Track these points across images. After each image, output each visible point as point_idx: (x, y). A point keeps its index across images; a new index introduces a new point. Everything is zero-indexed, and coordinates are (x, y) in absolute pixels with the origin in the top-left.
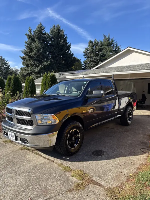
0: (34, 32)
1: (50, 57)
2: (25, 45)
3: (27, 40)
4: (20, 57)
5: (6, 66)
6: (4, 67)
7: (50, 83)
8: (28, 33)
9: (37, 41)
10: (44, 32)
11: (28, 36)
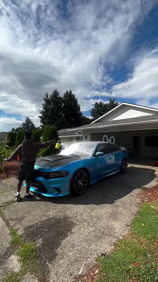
0: (50, 96)
1: (63, 116)
2: (43, 107)
3: (44, 102)
4: (39, 116)
5: (31, 124)
6: (30, 125)
7: (50, 135)
8: (45, 97)
9: (52, 103)
10: (58, 96)
11: (45, 100)
